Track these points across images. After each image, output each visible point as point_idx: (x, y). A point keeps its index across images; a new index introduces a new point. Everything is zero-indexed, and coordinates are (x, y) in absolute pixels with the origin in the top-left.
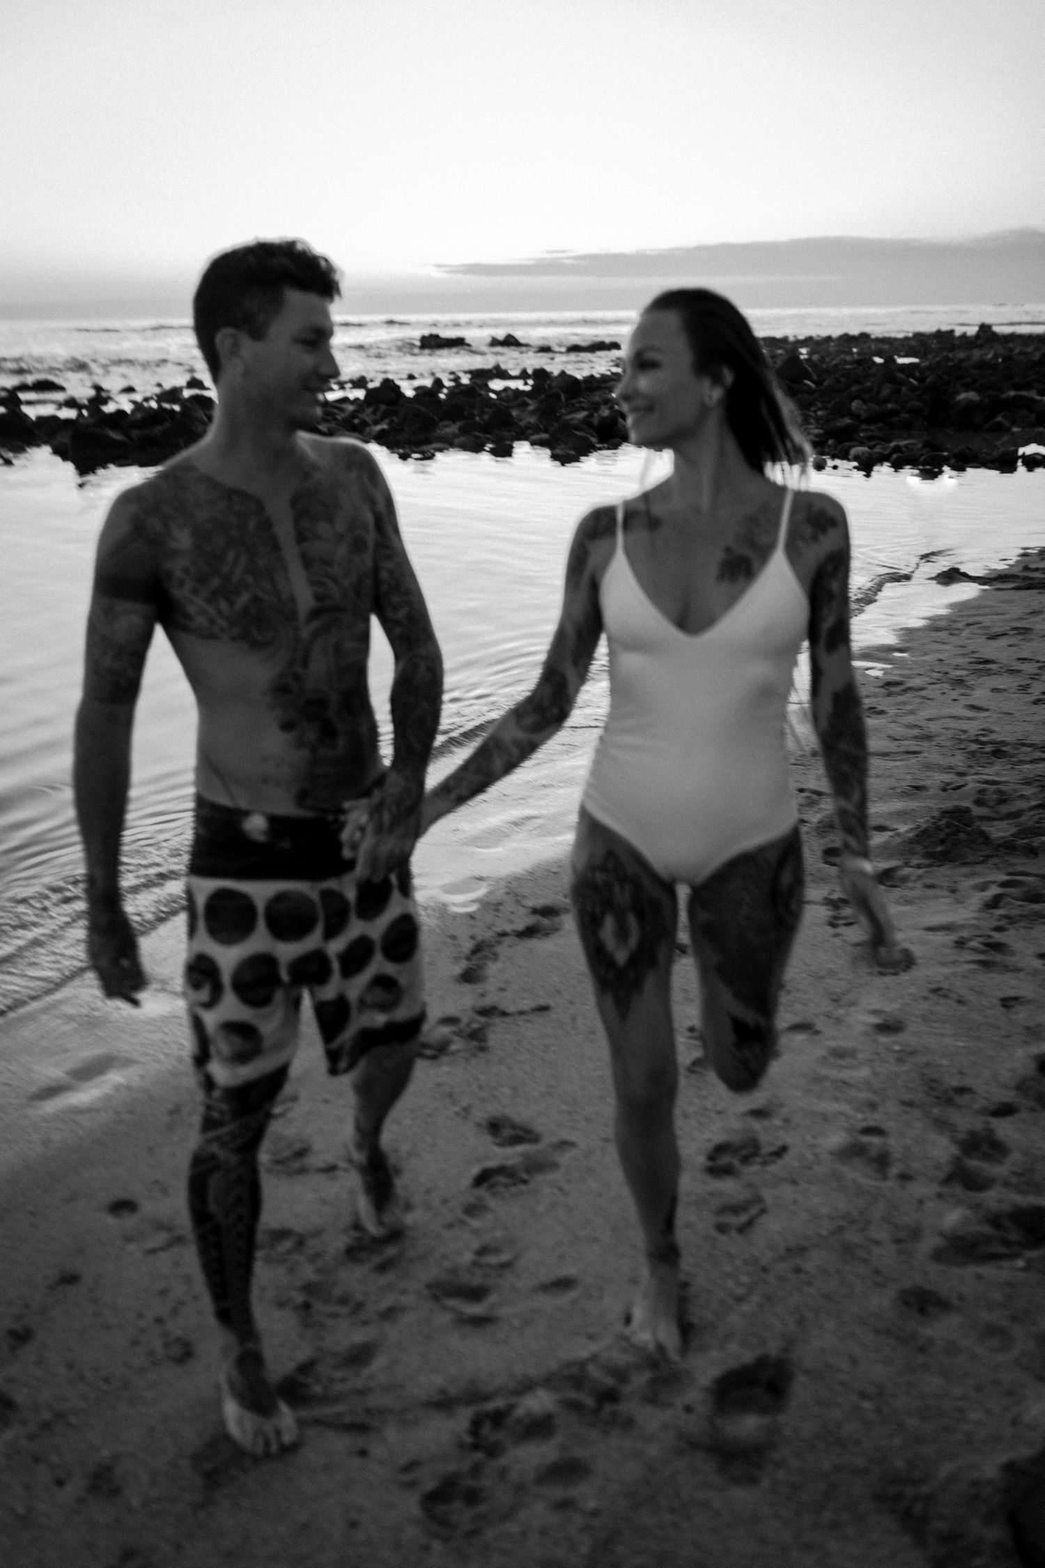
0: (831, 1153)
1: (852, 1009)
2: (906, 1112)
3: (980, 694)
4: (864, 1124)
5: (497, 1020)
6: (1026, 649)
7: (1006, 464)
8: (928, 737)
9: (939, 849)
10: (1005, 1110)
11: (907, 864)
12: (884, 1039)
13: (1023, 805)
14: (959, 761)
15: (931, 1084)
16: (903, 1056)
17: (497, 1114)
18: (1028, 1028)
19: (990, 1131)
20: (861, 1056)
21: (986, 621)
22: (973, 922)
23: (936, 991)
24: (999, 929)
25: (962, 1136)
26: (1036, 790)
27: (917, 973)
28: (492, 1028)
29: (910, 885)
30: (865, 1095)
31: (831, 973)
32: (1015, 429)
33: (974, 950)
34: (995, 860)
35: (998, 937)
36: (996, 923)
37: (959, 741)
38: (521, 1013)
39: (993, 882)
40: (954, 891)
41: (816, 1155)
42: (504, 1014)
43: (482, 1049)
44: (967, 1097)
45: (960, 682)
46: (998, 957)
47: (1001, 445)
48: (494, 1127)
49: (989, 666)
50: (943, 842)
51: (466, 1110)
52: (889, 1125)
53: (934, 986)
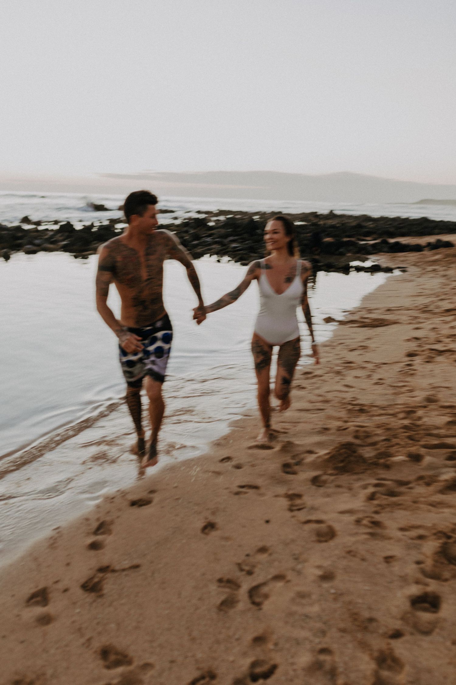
0: (303, 669)
1: (306, 564)
2: (342, 637)
3: (349, 379)
4: (320, 647)
5: (109, 575)
6: (368, 356)
7: (346, 270)
8: (327, 401)
9: (341, 465)
10: (397, 635)
11: (325, 474)
12: (326, 585)
13: (377, 439)
14: (343, 414)
15: (354, 616)
16: (337, 596)
17: (108, 643)
18: (401, 577)
19: (391, 650)
20: (314, 597)
21: (348, 342)
22: (362, 508)
23: (349, 552)
24: (376, 512)
25: (376, 654)
26: (384, 431)
27: (337, 541)
28: (105, 581)
29: (327, 485)
30: (319, 625)
31: (293, 541)
32: (349, 255)
33: (366, 526)
34: (369, 472)
35: (377, 517)
36: (375, 509)
37: (343, 404)
38: (124, 570)
39: (369, 484)
40: (350, 489)
41: (295, 670)
42: (114, 571)
43: (101, 596)
44: (374, 624)
45: (338, 373)
46: (378, 531)
47: (342, 261)
48: (105, 653)
49: (352, 365)
50: (342, 461)
51: (89, 640)
52: (334, 647)
53: (348, 549)
